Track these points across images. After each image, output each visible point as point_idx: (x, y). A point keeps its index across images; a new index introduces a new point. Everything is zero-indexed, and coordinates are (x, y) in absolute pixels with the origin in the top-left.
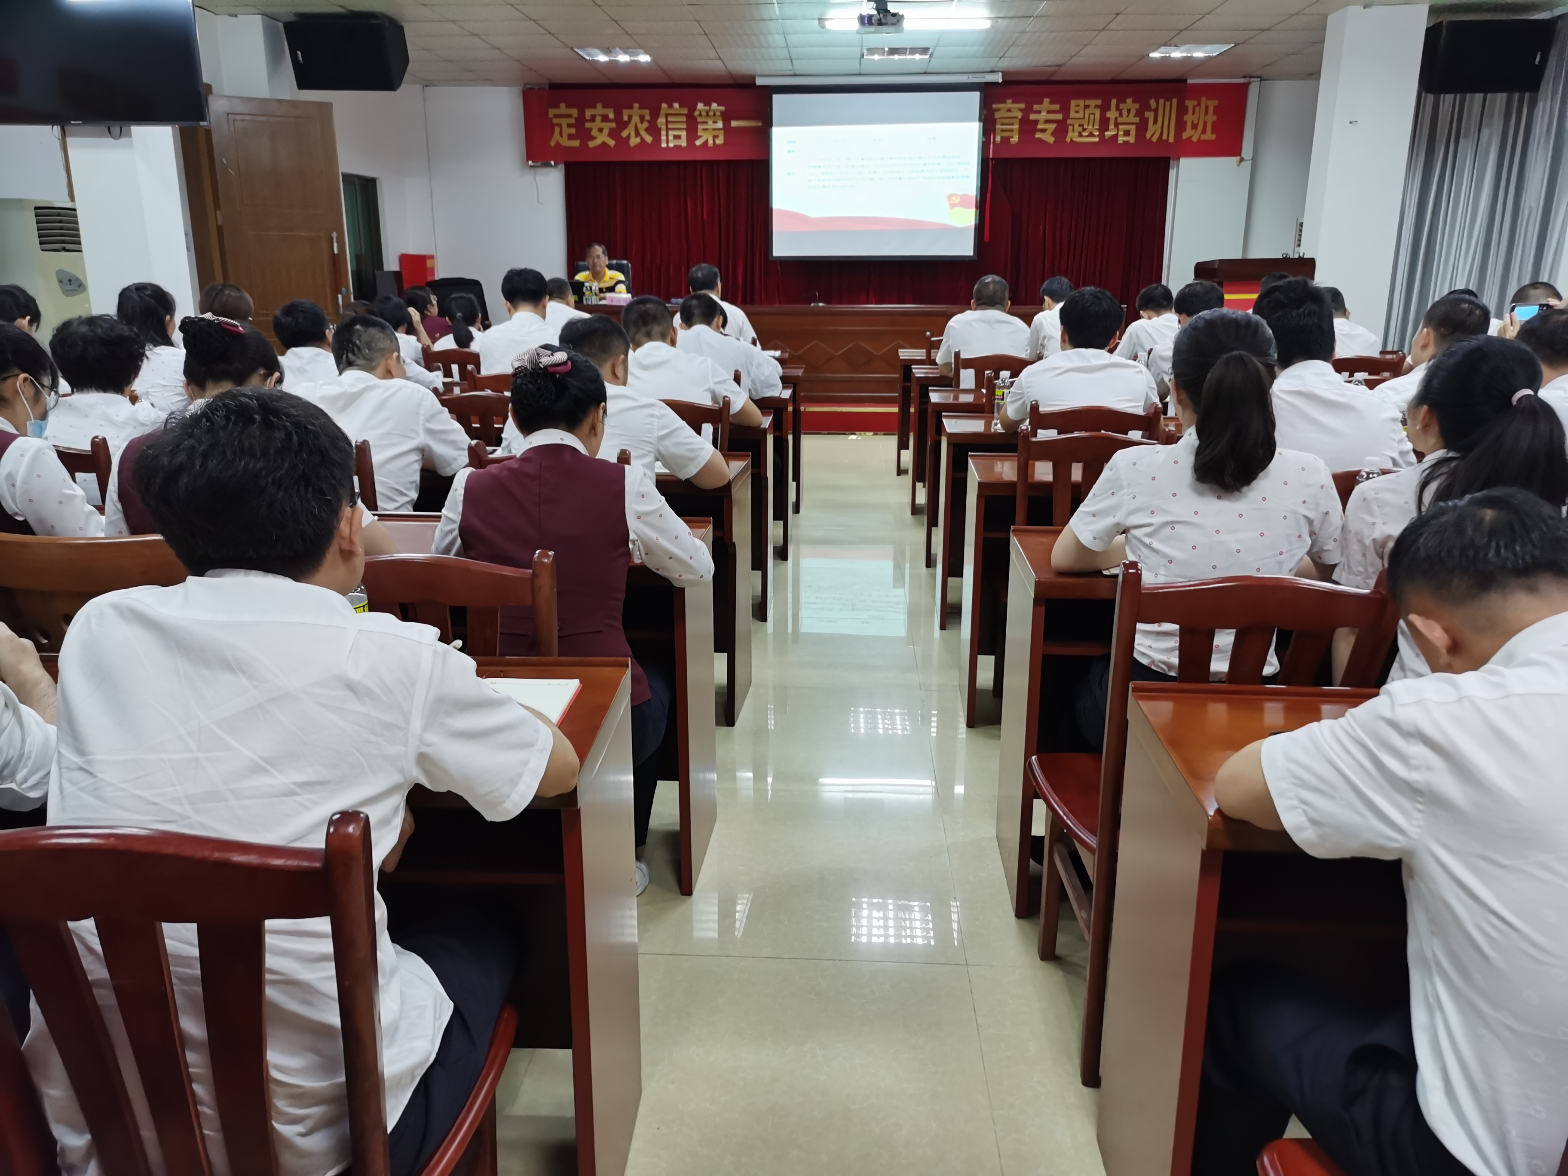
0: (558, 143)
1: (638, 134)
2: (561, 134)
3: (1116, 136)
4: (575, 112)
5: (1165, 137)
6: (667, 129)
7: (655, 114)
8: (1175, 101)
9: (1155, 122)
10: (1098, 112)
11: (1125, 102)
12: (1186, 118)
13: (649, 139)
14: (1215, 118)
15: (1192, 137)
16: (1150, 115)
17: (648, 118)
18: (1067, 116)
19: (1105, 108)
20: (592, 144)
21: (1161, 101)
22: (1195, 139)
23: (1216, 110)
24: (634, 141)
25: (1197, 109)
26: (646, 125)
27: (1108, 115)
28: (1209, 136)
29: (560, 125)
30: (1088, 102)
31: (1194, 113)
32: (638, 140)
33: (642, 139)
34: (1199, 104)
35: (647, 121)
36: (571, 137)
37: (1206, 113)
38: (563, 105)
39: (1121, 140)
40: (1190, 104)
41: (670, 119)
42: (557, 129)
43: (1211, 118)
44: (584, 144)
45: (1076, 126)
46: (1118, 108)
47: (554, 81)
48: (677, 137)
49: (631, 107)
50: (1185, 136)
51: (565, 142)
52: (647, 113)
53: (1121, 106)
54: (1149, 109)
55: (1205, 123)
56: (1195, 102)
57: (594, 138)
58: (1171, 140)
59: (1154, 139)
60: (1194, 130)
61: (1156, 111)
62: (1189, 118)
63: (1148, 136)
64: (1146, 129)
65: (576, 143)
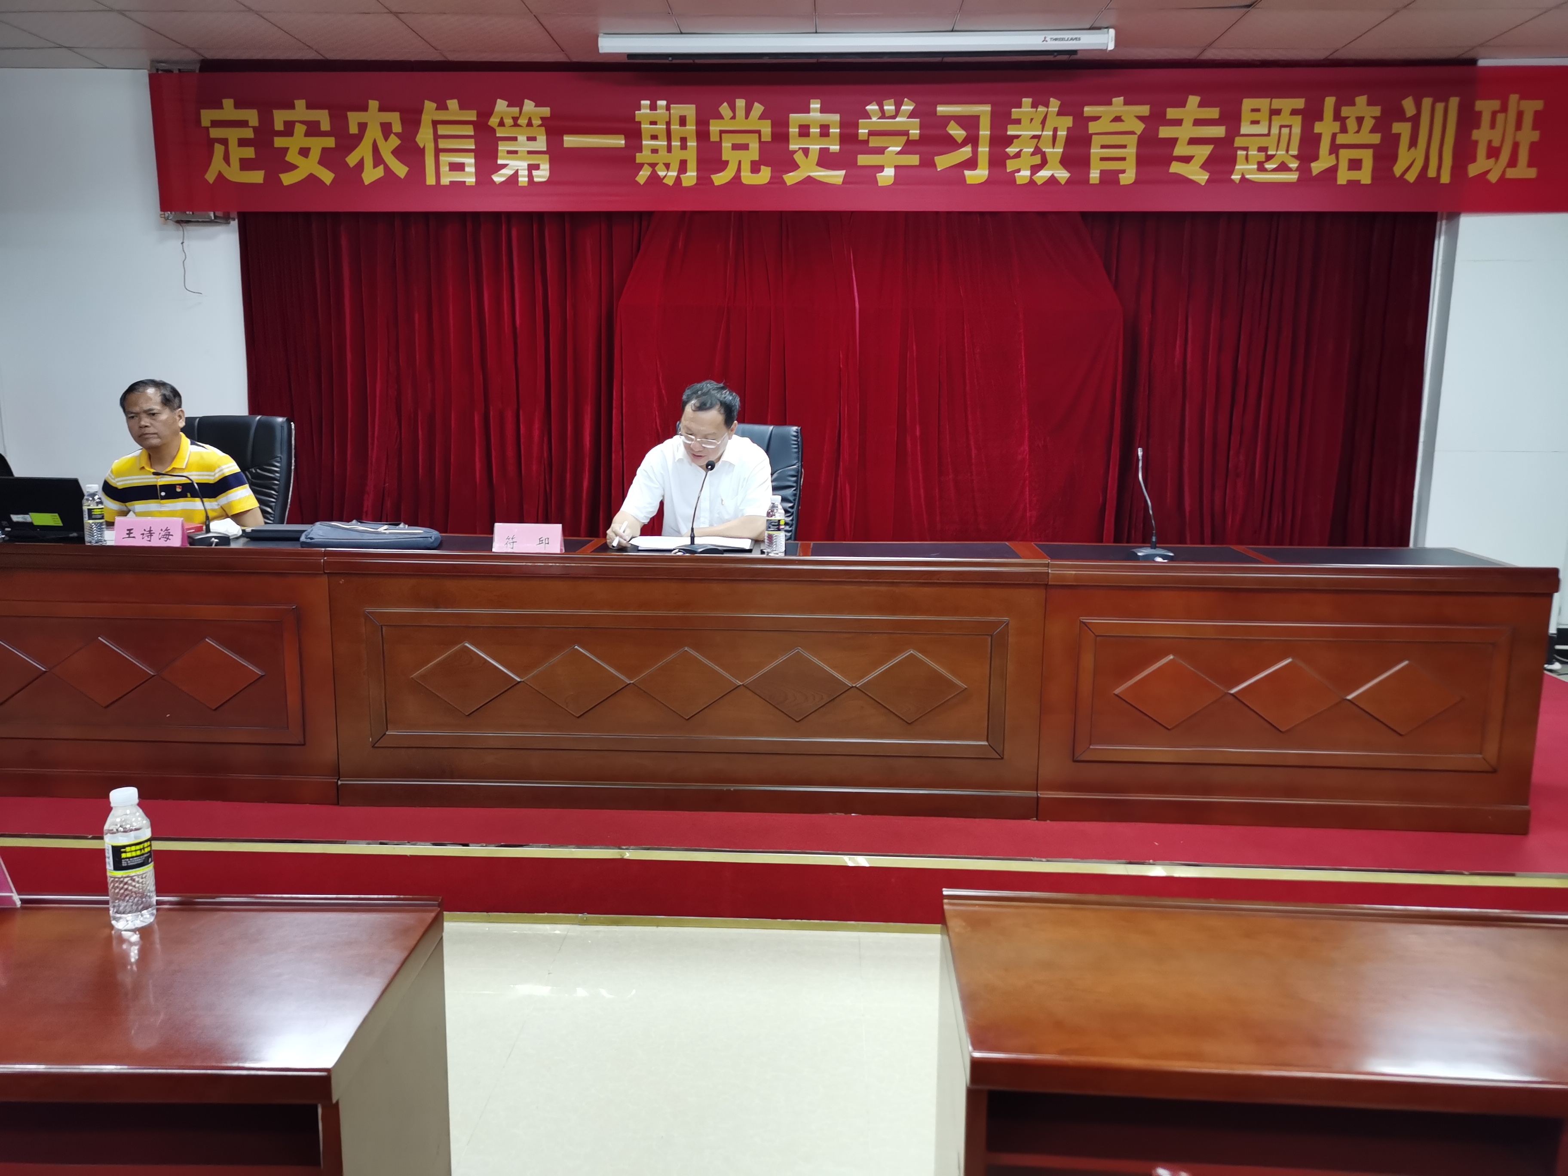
0: (220, 176)
1: (378, 160)
2: (227, 158)
3: (1333, 171)
4: (252, 116)
5: (1432, 173)
6: (438, 151)
7: (412, 122)
8: (1454, 102)
9: (1413, 143)
10: (1297, 123)
11: (1353, 104)
12: (1476, 135)
13: (401, 170)
14: (1535, 136)
15: (1488, 172)
16: (1402, 129)
17: (397, 128)
18: (1234, 130)
19: (1311, 115)
20: (288, 179)
21: (1427, 102)
22: (1493, 178)
23: (1539, 121)
24: (371, 175)
25: (1500, 117)
26: (394, 142)
27: (1318, 128)
28: (1524, 171)
29: (224, 142)
30: (1277, 103)
31: (1493, 125)
32: (379, 172)
33: (387, 169)
34: (1504, 109)
35: (397, 134)
36: (246, 165)
37: (1519, 126)
38: (228, 103)
39: (1344, 177)
40: (1485, 107)
41: (442, 130)
42: (219, 149)
43: (1529, 136)
44: (272, 179)
45: (1253, 152)
46: (1337, 116)
47: (210, 55)
48: (458, 167)
49: (365, 108)
50: (1473, 170)
51: (236, 175)
52: (394, 118)
53: (1345, 111)
54: (1401, 116)
55: (1516, 146)
56: (1496, 104)
57: (292, 167)
58: (1445, 179)
59: (1411, 177)
60: (1493, 160)
61: (1415, 121)
62: (1482, 136)
63: (1398, 170)
64: (1394, 158)
65: (257, 177)
